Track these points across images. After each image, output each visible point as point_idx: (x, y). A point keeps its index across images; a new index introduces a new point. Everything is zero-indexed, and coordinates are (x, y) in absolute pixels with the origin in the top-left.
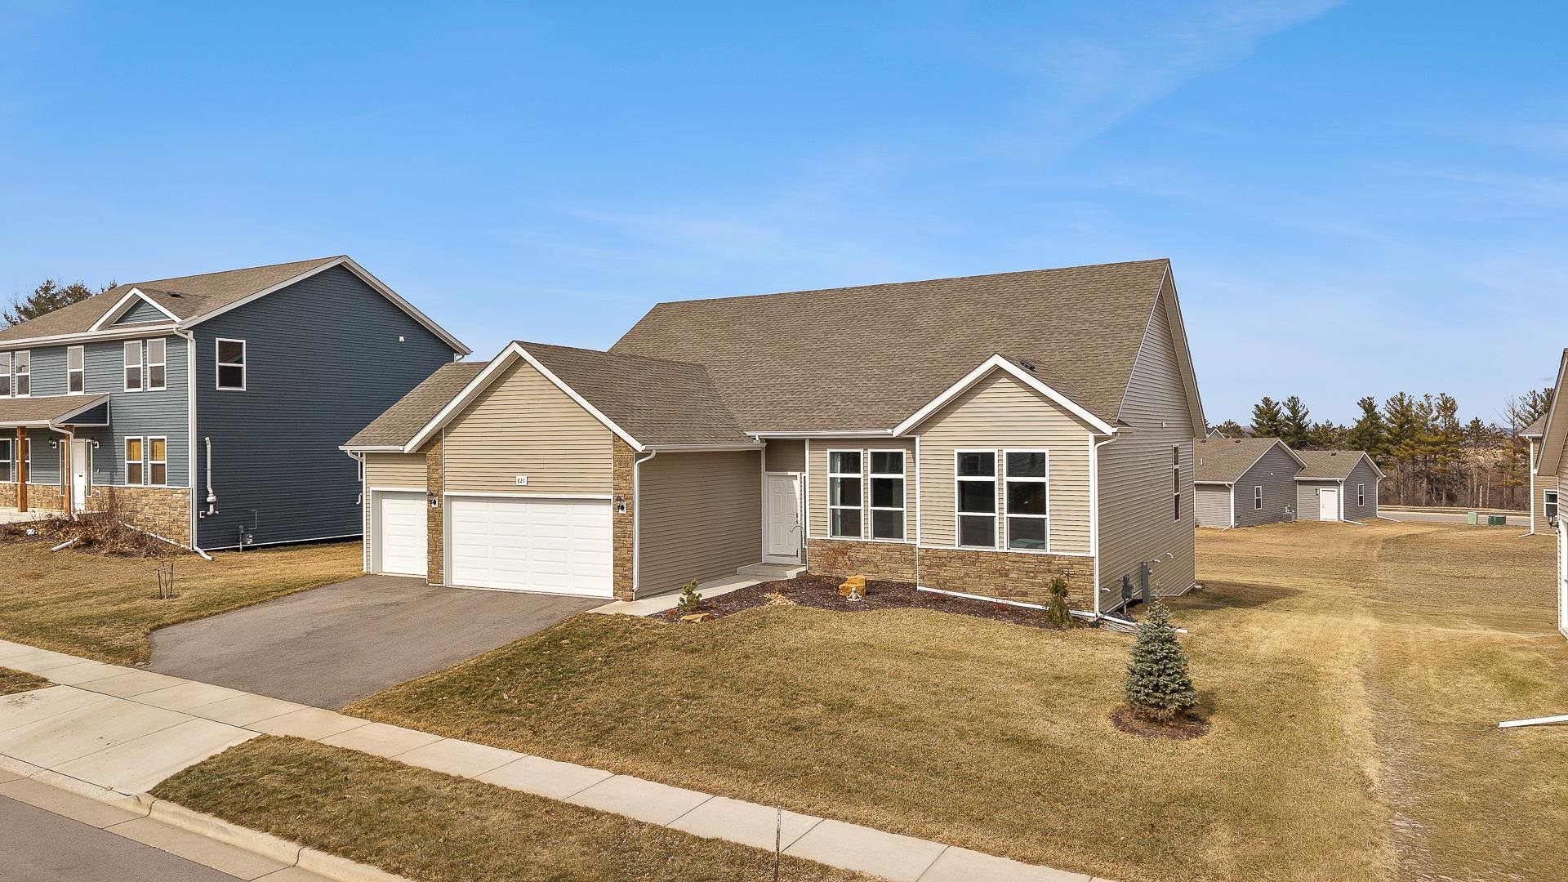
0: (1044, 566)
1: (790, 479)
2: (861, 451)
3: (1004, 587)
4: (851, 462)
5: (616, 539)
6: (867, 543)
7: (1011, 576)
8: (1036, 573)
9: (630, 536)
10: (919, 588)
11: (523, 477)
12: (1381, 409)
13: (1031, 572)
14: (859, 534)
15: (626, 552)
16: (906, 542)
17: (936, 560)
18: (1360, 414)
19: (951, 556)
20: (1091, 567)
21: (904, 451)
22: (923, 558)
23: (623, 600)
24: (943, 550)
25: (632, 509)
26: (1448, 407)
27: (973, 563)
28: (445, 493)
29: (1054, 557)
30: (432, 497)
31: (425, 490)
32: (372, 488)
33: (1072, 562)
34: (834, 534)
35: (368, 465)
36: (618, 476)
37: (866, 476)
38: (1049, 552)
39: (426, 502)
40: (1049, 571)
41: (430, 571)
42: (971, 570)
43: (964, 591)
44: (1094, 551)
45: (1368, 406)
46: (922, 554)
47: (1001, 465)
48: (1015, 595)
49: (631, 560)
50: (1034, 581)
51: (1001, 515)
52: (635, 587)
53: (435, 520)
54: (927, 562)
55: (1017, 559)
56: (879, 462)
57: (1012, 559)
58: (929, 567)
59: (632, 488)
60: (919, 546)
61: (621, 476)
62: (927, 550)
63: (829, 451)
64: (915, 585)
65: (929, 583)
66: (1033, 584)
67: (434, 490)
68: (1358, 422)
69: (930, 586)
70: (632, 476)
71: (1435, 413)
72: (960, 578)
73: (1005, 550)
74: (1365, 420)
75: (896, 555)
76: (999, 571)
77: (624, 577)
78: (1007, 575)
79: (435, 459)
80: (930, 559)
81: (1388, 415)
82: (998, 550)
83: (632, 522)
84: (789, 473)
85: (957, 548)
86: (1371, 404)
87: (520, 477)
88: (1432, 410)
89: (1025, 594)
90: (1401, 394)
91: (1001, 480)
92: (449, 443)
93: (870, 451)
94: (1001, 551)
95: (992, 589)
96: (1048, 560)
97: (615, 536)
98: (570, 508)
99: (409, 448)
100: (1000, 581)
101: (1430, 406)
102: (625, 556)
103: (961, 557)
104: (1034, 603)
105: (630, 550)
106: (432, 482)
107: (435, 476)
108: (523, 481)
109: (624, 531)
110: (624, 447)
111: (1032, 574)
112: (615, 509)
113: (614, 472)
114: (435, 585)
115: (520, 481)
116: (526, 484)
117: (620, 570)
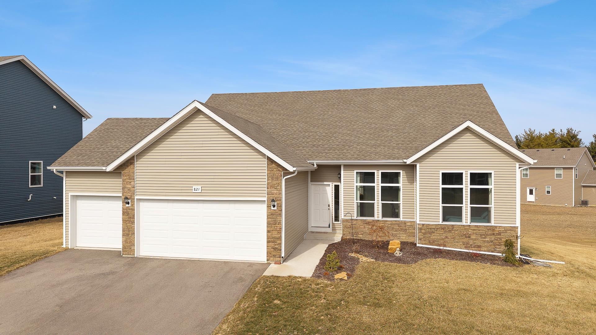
0: (490, 232)
1: (324, 186)
2: (376, 171)
3: (467, 244)
4: (368, 177)
5: (269, 225)
6: (378, 220)
7: (472, 237)
8: (486, 235)
9: (280, 223)
10: (418, 245)
11: (198, 187)
13: (483, 235)
14: (373, 216)
15: (276, 233)
16: (402, 220)
17: (427, 230)
19: (438, 228)
20: (516, 232)
21: (401, 172)
22: (420, 229)
23: (275, 263)
24: (433, 225)
25: (281, 206)
27: (450, 231)
28: (136, 197)
29: (496, 227)
30: (126, 200)
31: (121, 195)
32: (70, 194)
33: (506, 230)
34: (358, 216)
35: (67, 179)
36: (270, 186)
37: (378, 185)
38: (493, 225)
39: (121, 202)
40: (494, 234)
41: (124, 247)
42: (449, 235)
43: (445, 246)
44: (518, 224)
46: (420, 227)
47: (466, 179)
48: (474, 247)
49: (280, 238)
50: (485, 239)
51: (466, 206)
52: (283, 255)
53: (128, 214)
54: (423, 231)
55: (475, 228)
56: (386, 177)
57: (473, 229)
58: (424, 234)
59: (280, 194)
60: (418, 222)
61: (272, 186)
62: (423, 225)
63: (355, 171)
64: (416, 244)
65: (424, 242)
66: (484, 241)
67: (128, 195)
69: (425, 244)
70: (281, 186)
72: (443, 239)
73: (469, 224)
75: (396, 227)
76: (465, 235)
77: (275, 249)
78: (469, 237)
79: (129, 176)
80: (425, 230)
82: (464, 224)
83: (280, 215)
84: (325, 183)
85: (441, 223)
87: (196, 187)
91: (466, 186)
92: (139, 166)
93: (380, 171)
94: (466, 224)
95: (461, 245)
96: (493, 228)
97: (268, 223)
98: (232, 206)
99: (110, 168)
100: (466, 240)
102: (275, 236)
103: (443, 228)
104: (485, 251)
105: (280, 232)
106: (126, 190)
107: (129, 186)
108: (198, 190)
109: (275, 220)
110: (275, 168)
111: (484, 236)
112: (269, 207)
113: (268, 184)
114: (128, 256)
115: (196, 189)
116: (200, 191)
117: (272, 244)
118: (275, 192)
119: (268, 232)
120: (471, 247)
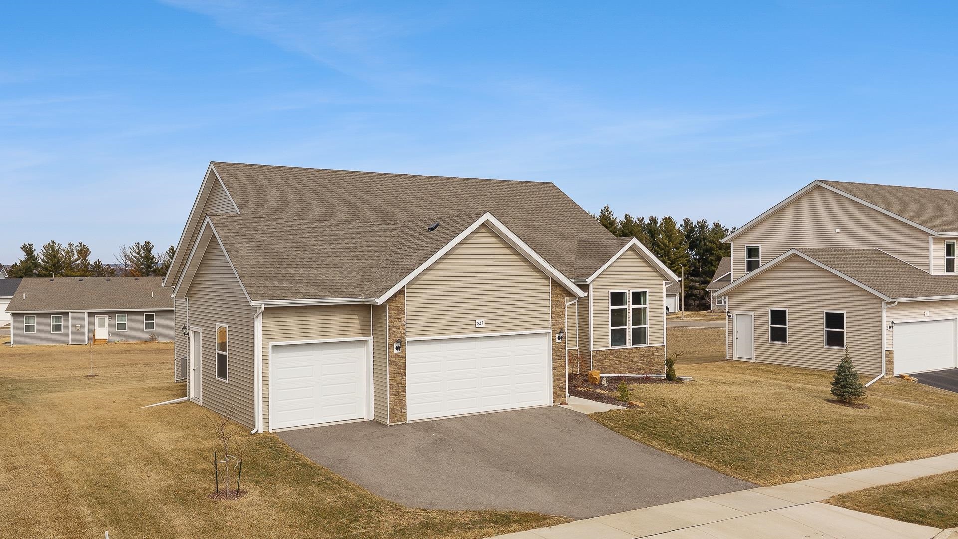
0: (647, 353)
3: (630, 368)
5: (555, 361)
7: (634, 360)
8: (644, 357)
9: (564, 358)
11: (481, 321)
12: (38, 251)
15: (561, 370)
17: (600, 357)
18: (23, 256)
19: (608, 353)
20: (663, 352)
22: (595, 357)
23: (561, 404)
24: (604, 351)
26: (84, 251)
27: (617, 356)
28: (407, 339)
29: (650, 348)
30: (395, 345)
32: (272, 343)
33: (657, 349)
36: (555, 315)
38: (648, 345)
40: (649, 356)
41: (392, 412)
42: (617, 360)
43: (614, 373)
44: (664, 342)
45: (28, 250)
46: (594, 354)
47: (629, 299)
49: (565, 375)
50: (643, 362)
51: (629, 328)
52: (567, 394)
53: (397, 364)
54: (597, 359)
55: (636, 351)
57: (634, 351)
58: (598, 361)
60: (592, 349)
61: (557, 315)
66: (642, 364)
67: (397, 337)
68: (21, 261)
71: (76, 256)
72: (612, 366)
73: (631, 347)
74: (27, 260)
76: (628, 359)
77: (560, 388)
78: (632, 360)
80: (598, 357)
81: (43, 257)
82: (628, 347)
83: (565, 348)
85: (610, 348)
86: (31, 248)
87: (479, 321)
88: (74, 254)
89: (639, 370)
90: (53, 242)
91: (629, 307)
95: (626, 369)
96: (648, 349)
99: (382, 299)
100: (629, 364)
101: (72, 251)
102: (561, 373)
103: (612, 353)
105: (564, 368)
106: (394, 329)
107: (398, 324)
108: (482, 324)
109: (561, 355)
110: (559, 294)
111: (642, 358)
112: (554, 339)
113: (553, 312)
114: (398, 423)
115: (479, 323)
116: (484, 326)
117: (557, 383)
118: (560, 322)
119: (554, 369)
120: (634, 371)
